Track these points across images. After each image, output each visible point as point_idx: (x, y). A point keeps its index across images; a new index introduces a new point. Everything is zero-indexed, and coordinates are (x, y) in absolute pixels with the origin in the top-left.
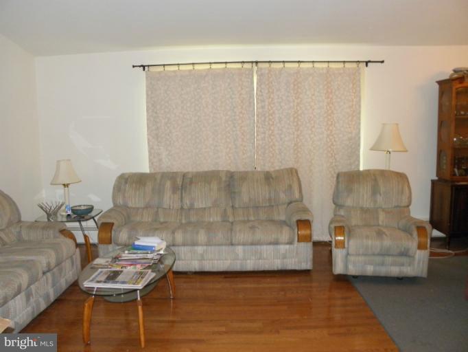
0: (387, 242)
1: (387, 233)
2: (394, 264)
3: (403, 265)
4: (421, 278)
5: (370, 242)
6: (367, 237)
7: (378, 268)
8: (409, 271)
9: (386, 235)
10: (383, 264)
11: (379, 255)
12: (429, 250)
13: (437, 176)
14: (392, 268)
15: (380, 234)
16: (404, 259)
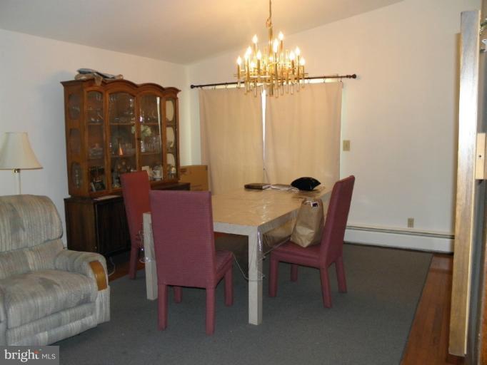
0: (62, 294)
1: (58, 281)
2: (74, 318)
3: (84, 316)
4: (105, 323)
5: (39, 301)
6: (33, 295)
7: (53, 332)
8: (91, 321)
9: (56, 284)
10: (60, 324)
11: (53, 314)
12: (108, 287)
13: (70, 193)
14: (71, 324)
15: (48, 285)
16: (85, 307)
